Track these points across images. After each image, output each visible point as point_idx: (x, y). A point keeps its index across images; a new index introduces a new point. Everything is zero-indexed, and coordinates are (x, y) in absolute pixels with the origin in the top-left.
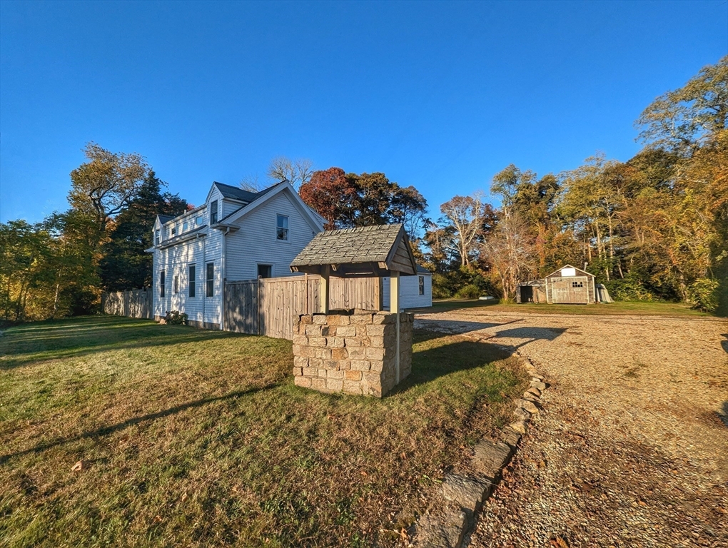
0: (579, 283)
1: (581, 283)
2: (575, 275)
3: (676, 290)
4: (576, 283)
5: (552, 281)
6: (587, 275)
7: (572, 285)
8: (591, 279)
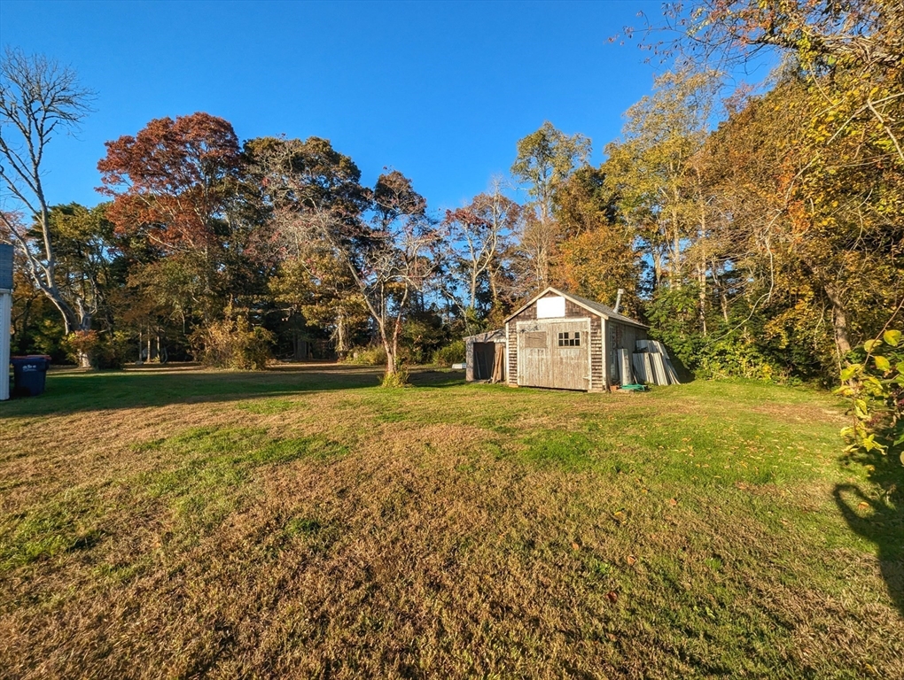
0: (572, 337)
1: (577, 335)
2: (564, 315)
3: (822, 358)
4: (566, 335)
5: (518, 328)
6: (590, 314)
7: (557, 339)
8: (599, 326)
